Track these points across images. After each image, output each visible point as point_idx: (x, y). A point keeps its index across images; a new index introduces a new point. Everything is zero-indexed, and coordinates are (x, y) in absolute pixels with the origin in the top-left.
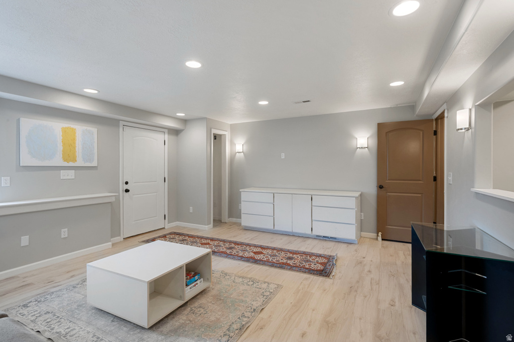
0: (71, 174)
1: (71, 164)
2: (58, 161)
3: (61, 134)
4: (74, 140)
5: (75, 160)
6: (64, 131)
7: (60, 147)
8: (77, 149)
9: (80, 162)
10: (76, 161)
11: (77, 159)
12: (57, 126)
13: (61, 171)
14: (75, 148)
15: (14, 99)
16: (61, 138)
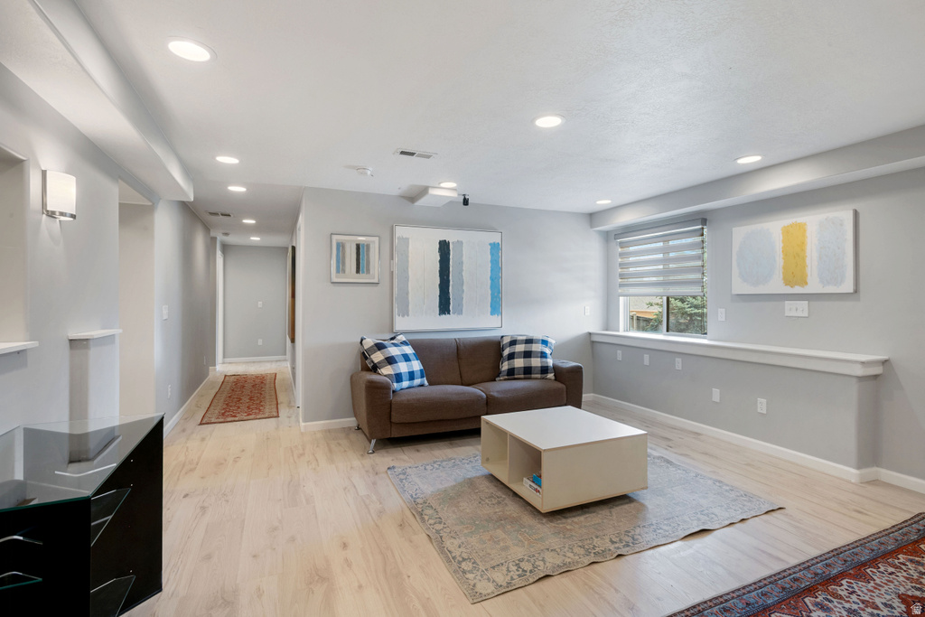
0: (801, 308)
1: (798, 290)
2: (776, 286)
3: (781, 238)
4: (802, 245)
5: (804, 283)
6: (786, 231)
7: (780, 261)
8: (808, 261)
9: (814, 286)
10: (806, 283)
11: (809, 280)
12: (774, 228)
13: (786, 302)
14: (804, 259)
15: (723, 206)
16: (781, 245)
